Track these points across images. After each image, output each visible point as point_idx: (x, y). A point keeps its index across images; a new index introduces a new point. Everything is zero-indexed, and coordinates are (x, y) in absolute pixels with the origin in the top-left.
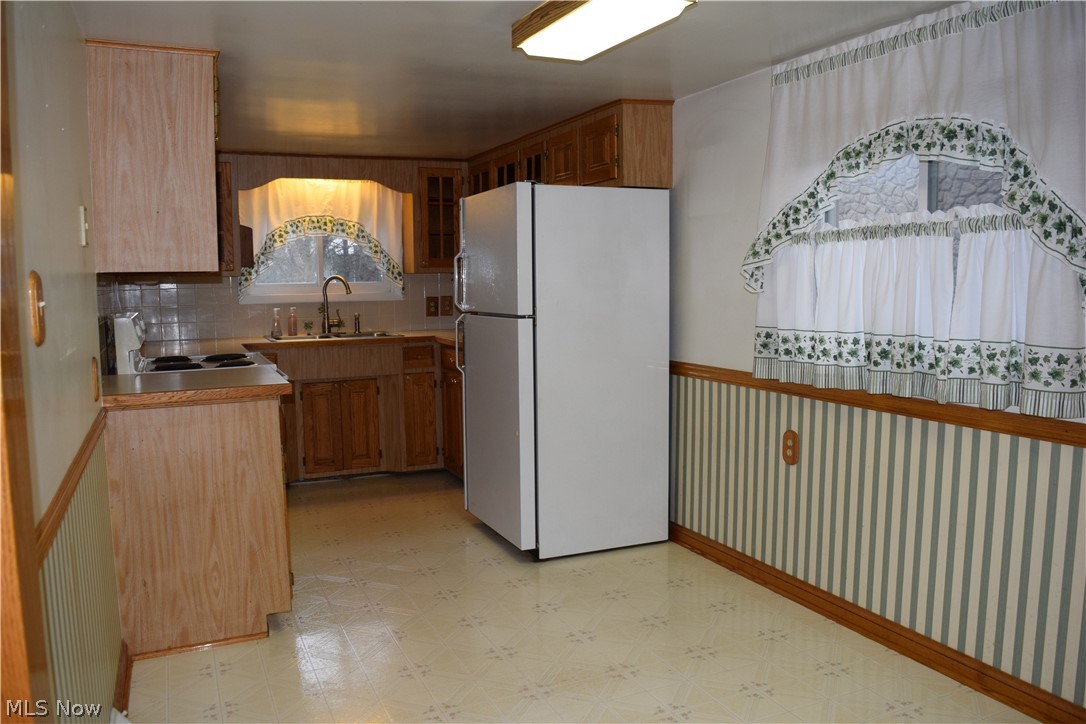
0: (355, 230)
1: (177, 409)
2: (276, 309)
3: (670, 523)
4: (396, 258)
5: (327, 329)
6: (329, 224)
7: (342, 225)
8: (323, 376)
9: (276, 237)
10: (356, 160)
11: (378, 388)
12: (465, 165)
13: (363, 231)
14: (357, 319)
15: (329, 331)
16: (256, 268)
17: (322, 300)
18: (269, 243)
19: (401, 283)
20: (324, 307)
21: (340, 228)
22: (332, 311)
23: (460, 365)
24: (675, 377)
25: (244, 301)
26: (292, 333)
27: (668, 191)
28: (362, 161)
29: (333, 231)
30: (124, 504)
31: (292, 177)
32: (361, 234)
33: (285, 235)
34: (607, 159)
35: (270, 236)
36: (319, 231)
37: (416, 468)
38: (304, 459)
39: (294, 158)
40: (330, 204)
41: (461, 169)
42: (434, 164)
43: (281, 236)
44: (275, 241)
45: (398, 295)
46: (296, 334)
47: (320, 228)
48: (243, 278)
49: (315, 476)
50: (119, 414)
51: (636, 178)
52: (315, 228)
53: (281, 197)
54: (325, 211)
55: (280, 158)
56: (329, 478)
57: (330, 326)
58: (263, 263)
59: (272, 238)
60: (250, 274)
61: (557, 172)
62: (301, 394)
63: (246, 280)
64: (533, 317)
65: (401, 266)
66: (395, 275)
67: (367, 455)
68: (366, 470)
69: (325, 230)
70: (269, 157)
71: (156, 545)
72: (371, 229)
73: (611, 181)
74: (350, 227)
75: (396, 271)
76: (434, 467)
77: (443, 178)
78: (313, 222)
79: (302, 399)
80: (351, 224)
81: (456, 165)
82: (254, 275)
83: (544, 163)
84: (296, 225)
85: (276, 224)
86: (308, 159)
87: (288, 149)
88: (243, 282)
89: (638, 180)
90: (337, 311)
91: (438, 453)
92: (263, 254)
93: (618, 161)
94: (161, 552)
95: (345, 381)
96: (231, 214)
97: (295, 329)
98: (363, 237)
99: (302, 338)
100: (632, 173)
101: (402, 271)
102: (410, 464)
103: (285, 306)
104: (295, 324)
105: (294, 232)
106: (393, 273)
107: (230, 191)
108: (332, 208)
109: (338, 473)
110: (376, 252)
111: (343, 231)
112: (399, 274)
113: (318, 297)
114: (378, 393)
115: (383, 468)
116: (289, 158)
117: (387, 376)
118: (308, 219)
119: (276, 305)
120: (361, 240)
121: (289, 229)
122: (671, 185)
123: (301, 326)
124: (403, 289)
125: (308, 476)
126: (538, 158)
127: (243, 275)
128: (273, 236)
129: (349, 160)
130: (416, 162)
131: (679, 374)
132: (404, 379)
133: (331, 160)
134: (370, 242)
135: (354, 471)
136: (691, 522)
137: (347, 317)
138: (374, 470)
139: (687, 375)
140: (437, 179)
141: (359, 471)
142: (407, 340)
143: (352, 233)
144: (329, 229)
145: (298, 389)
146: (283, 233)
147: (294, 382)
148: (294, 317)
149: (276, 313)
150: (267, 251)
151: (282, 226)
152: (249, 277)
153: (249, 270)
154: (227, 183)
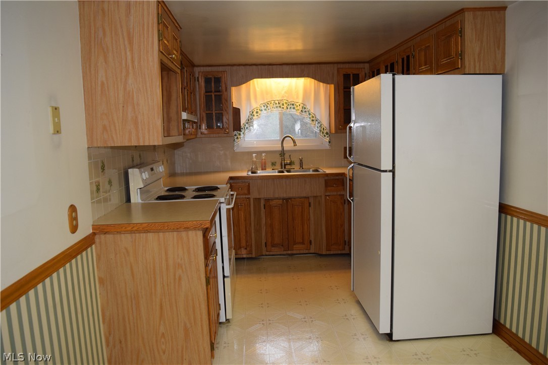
0: (300, 108)
1: (137, 235)
2: (254, 155)
3: (494, 320)
4: (325, 123)
5: (284, 166)
6: (285, 105)
7: (293, 105)
8: (277, 196)
9: (255, 113)
10: (299, 66)
11: (310, 203)
12: (367, 66)
13: (305, 108)
14: (301, 160)
15: (285, 168)
16: (243, 130)
17: (281, 149)
18: (250, 117)
19: (328, 139)
20: (283, 153)
21: (292, 107)
22: (287, 156)
23: (350, 197)
24: (503, 215)
25: (236, 149)
26: (264, 169)
27: (501, 76)
28: (303, 66)
29: (287, 108)
30: (107, 293)
31: (262, 78)
32: (304, 109)
33: (260, 112)
34: (453, 53)
35: (251, 113)
36: (280, 109)
37: (332, 253)
38: (266, 243)
39: (263, 67)
40: (285, 92)
41: (364, 68)
42: (347, 66)
43: (257, 112)
44: (254, 115)
45: (327, 146)
46: (265, 169)
47: (280, 107)
48: (236, 137)
49: (271, 253)
50: (103, 236)
51: (475, 67)
52: (277, 107)
53: (258, 89)
54: (283, 97)
55: (254, 67)
56: (281, 255)
57: (285, 165)
58: (247, 128)
59: (252, 114)
60: (240, 134)
61: (420, 66)
62: (264, 205)
63: (237, 138)
64: (393, 171)
65: (328, 128)
66: (324, 134)
67: (303, 243)
68: (302, 252)
69: (283, 108)
70: (248, 67)
71: (127, 320)
72: (310, 107)
73: (456, 71)
74: (297, 106)
75: (325, 131)
76: (343, 252)
77: (353, 74)
78: (276, 104)
79: (264, 208)
80: (298, 104)
81: (361, 66)
82: (242, 136)
83: (412, 60)
84: (266, 105)
85: (254, 105)
86: (270, 66)
87: (259, 62)
88: (236, 140)
89: (477, 68)
90: (290, 156)
91: (345, 244)
92: (247, 123)
93: (461, 55)
94: (129, 324)
95: (290, 198)
96: (227, 101)
97: (265, 166)
98: (305, 112)
99: (269, 172)
100: (472, 63)
101: (329, 132)
102: (328, 250)
103: (259, 153)
104: (265, 163)
105: (265, 110)
106: (323, 133)
107: (227, 88)
108: (287, 95)
109: (285, 253)
110: (313, 120)
111: (294, 108)
112: (327, 133)
113: (278, 147)
114: (310, 206)
115: (312, 251)
116: (259, 67)
117: (315, 196)
118: (273, 102)
119: (254, 153)
120: (304, 113)
121: (263, 108)
122: (504, 70)
123: (269, 164)
124: (329, 142)
125: (267, 253)
126: (408, 57)
127: (235, 135)
128: (253, 112)
129: (294, 66)
130: (336, 65)
131: (507, 214)
132: (325, 198)
133: (285, 67)
134: (310, 114)
135: (295, 252)
136: (511, 322)
137: (296, 159)
138: (307, 252)
139: (512, 216)
140: (350, 74)
141: (298, 252)
142: (327, 175)
143: (298, 110)
144: (285, 108)
145: (262, 203)
146: (258, 111)
147: (260, 198)
148: (265, 159)
149: (254, 157)
150: (249, 121)
151: (259, 106)
152: (239, 137)
153: (239, 132)
154: (225, 83)
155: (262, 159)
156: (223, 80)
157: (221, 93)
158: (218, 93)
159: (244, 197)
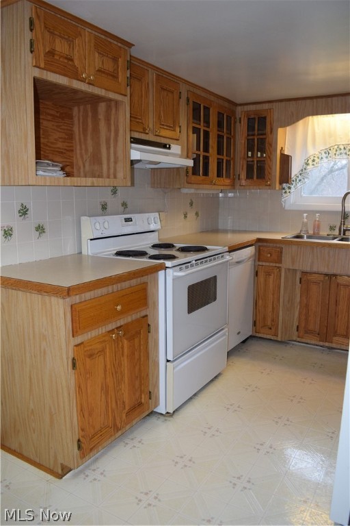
2: (305, 215)
9: (310, 162)
16: (294, 183)
17: (342, 210)
18: (305, 166)
25: (286, 206)
33: (318, 160)
35: (306, 161)
38: (298, 327)
39: (319, 100)
43: (314, 161)
44: (309, 165)
47: (346, 153)
48: (284, 191)
49: (304, 340)
52: (342, 154)
53: (317, 130)
56: (314, 345)
57: (345, 230)
58: (300, 180)
59: (307, 163)
60: (289, 188)
62: (301, 279)
63: (285, 192)
67: (346, 336)
70: (300, 101)
78: (341, 149)
79: (301, 283)
82: (292, 190)
85: (311, 151)
88: (283, 194)
92: (300, 174)
95: (335, 275)
96: (271, 145)
97: (319, 231)
103: (312, 213)
104: (319, 227)
105: (326, 157)
107: (272, 130)
109: (322, 343)
113: (338, 207)
118: (337, 146)
119: (305, 212)
121: (323, 155)
125: (298, 339)
127: (283, 189)
128: (308, 161)
145: (298, 276)
146: (316, 158)
147: (296, 270)
148: (318, 221)
149: (305, 217)
150: (303, 171)
151: (317, 153)
152: (288, 191)
153: (288, 185)
154: (271, 124)
155: (315, 221)
156: (268, 120)
157: (264, 137)
158: (261, 137)
159: (274, 265)
